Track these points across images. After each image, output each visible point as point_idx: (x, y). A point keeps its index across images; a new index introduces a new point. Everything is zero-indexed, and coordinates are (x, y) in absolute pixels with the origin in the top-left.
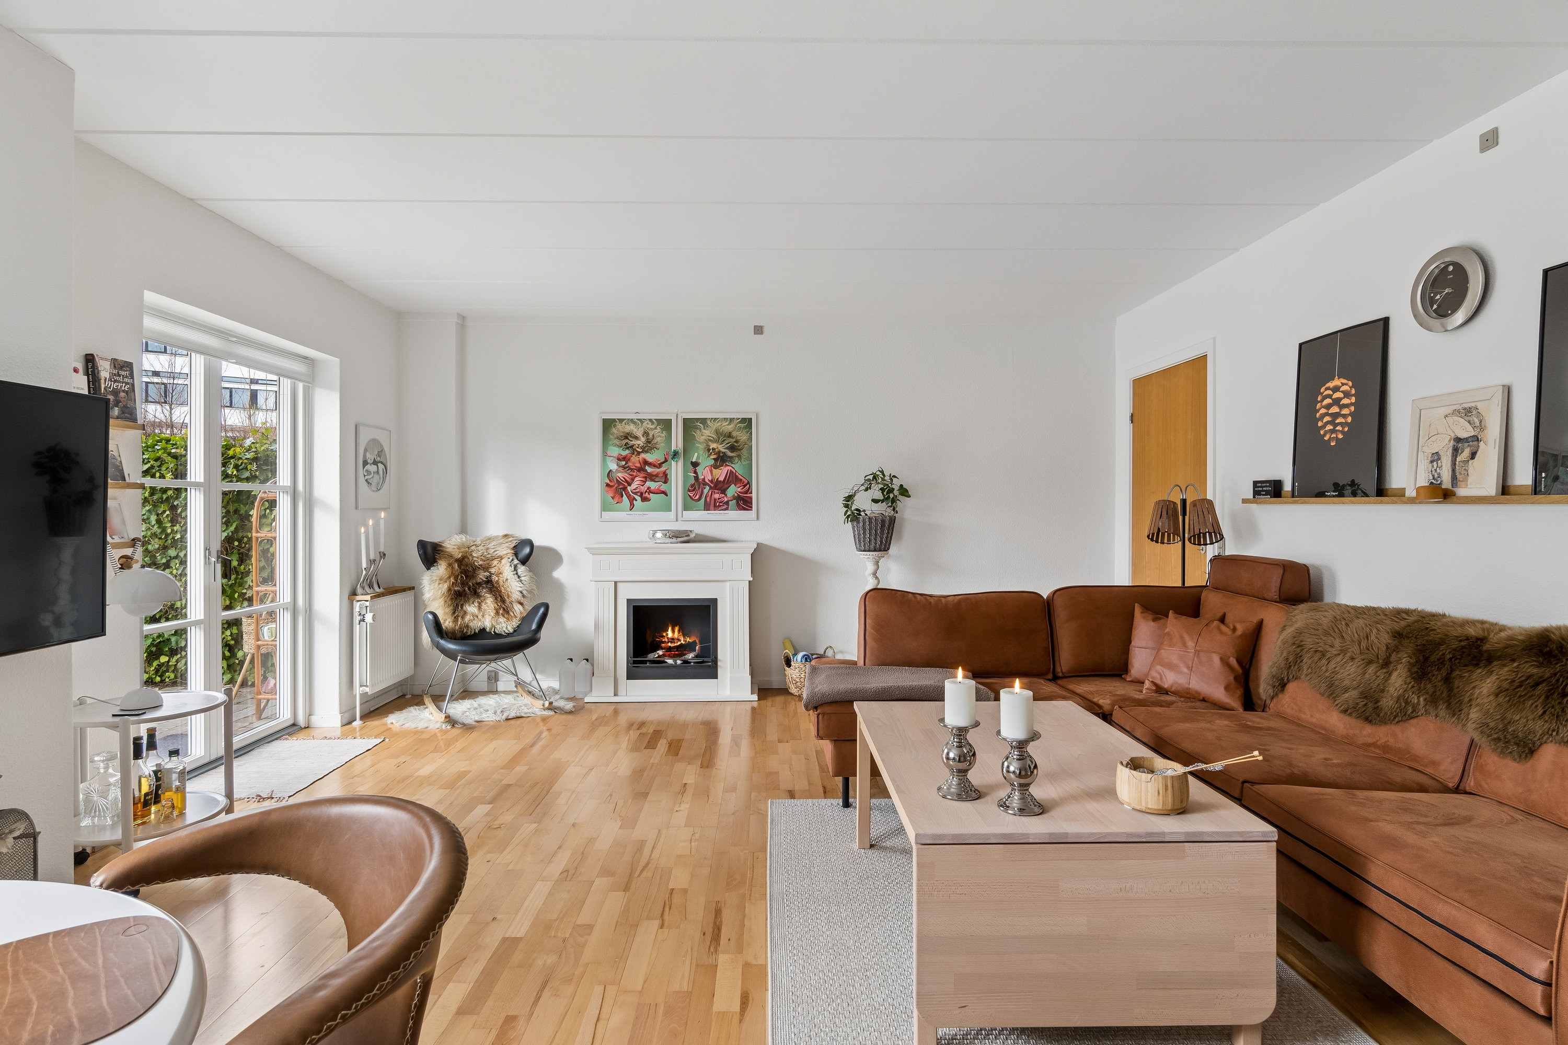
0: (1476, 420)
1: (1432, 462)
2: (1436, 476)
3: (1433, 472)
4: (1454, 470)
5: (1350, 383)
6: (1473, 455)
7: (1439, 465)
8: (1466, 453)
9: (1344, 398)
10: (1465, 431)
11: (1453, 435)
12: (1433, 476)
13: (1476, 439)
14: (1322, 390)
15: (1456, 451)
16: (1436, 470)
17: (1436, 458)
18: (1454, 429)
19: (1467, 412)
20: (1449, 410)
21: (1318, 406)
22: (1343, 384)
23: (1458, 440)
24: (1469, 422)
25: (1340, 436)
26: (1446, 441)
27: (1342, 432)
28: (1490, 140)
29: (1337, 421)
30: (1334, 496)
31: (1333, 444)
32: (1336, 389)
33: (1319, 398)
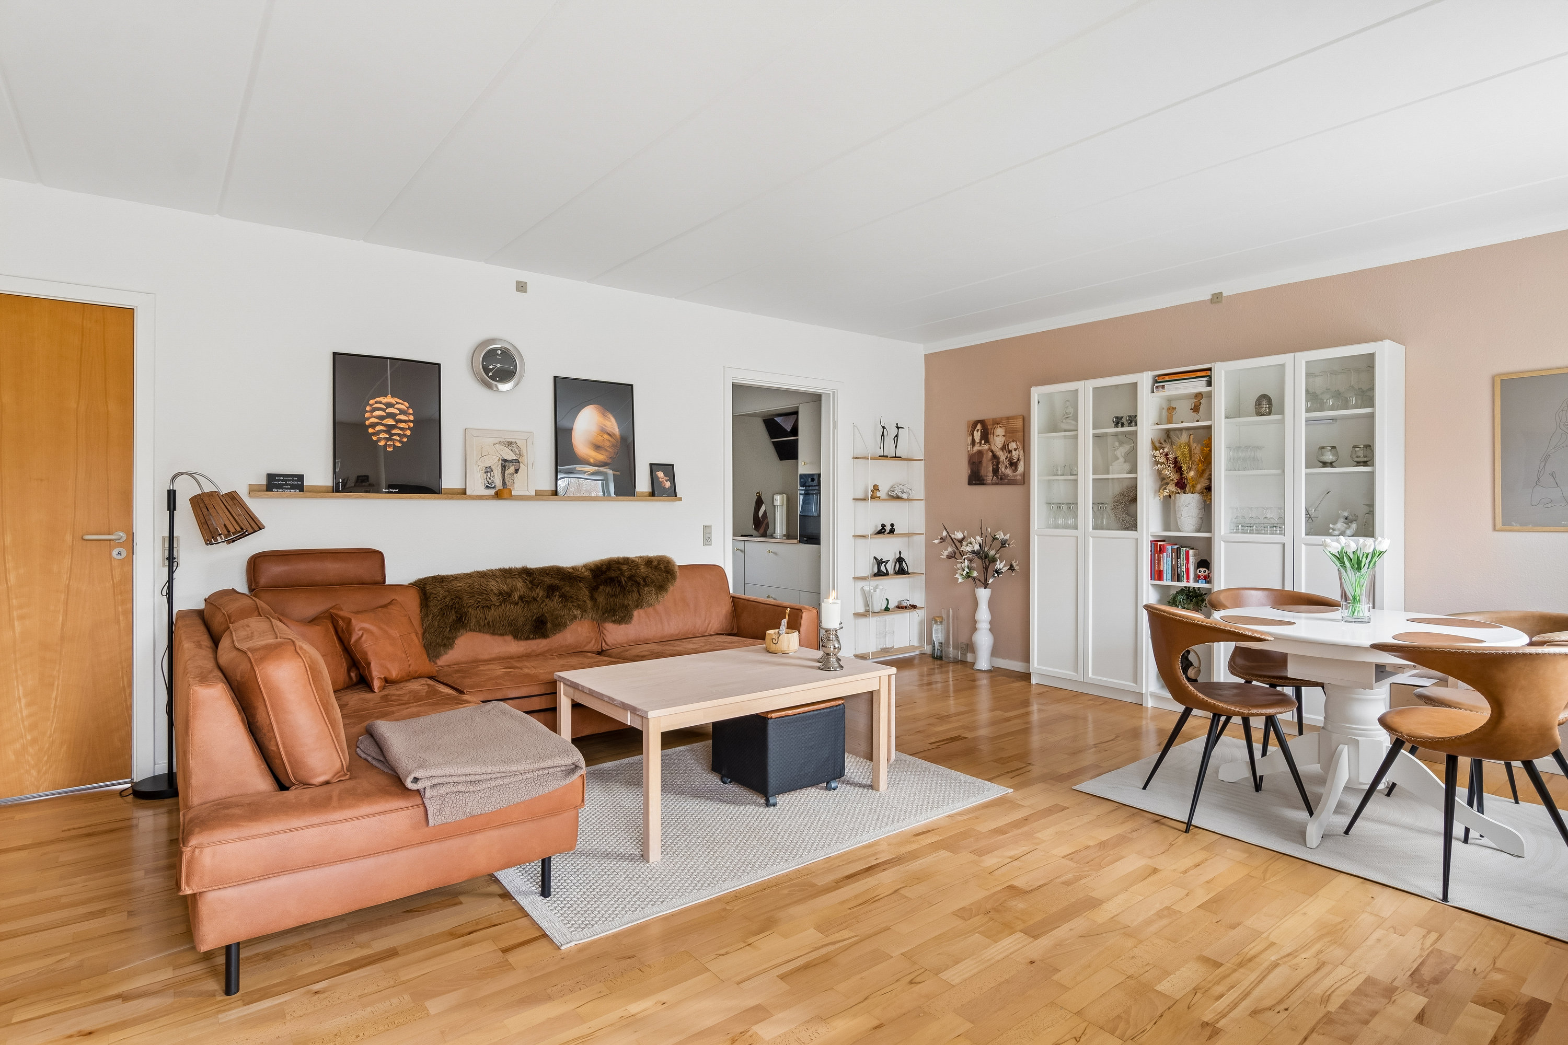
0: (516, 450)
1: (486, 472)
2: (490, 482)
3: (488, 479)
4: (504, 479)
5: (407, 405)
6: (517, 471)
7: (492, 475)
8: (511, 470)
9: (400, 414)
10: (511, 456)
11: (501, 457)
12: (488, 482)
13: (517, 461)
14: (371, 402)
15: (504, 468)
16: (490, 478)
17: (489, 470)
18: (502, 453)
19: (510, 444)
20: (497, 441)
21: (367, 415)
22: (398, 403)
23: (505, 460)
24: (512, 450)
25: (398, 444)
26: (496, 460)
27: (400, 441)
28: (521, 287)
29: (394, 432)
30: (395, 493)
31: (390, 449)
32: (389, 405)
33: (368, 408)
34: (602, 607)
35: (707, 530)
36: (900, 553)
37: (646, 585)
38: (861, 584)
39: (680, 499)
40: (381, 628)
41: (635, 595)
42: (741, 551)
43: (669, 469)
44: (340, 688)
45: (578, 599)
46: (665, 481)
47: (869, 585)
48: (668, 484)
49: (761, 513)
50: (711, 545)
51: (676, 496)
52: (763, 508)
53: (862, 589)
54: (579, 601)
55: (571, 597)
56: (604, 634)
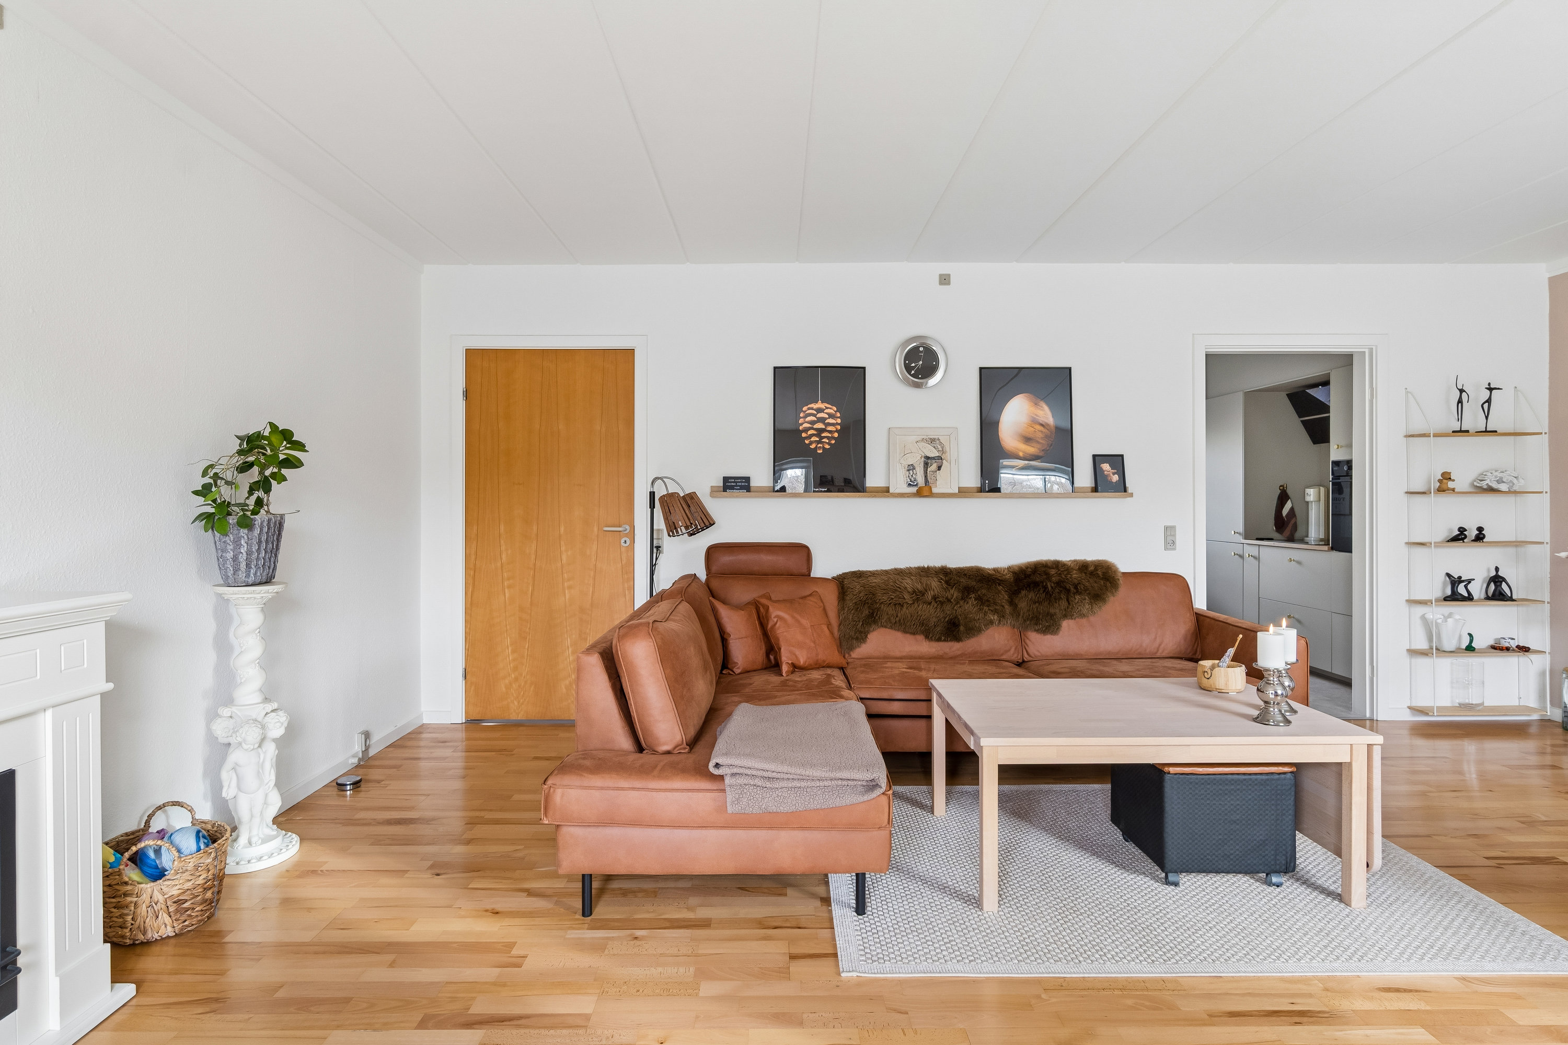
0: (939, 447)
1: (908, 470)
2: (913, 479)
3: (910, 477)
4: (926, 477)
5: (835, 409)
6: (939, 468)
7: (915, 472)
8: (934, 467)
9: (829, 418)
10: (933, 453)
11: (923, 455)
12: (911, 480)
13: (940, 458)
14: (804, 409)
15: (926, 465)
16: (912, 476)
17: (911, 468)
18: (924, 450)
19: (932, 441)
20: (920, 438)
21: (801, 421)
22: (827, 408)
23: (927, 458)
24: (934, 447)
25: (827, 447)
26: (919, 458)
27: (828, 443)
28: (945, 280)
29: (823, 435)
30: (824, 492)
31: (820, 451)
32: (820, 410)
33: (802, 415)
34: (1024, 613)
35: (1170, 532)
36: (1497, 569)
37: (1078, 592)
38: (1420, 610)
39: (1131, 495)
40: (793, 617)
41: (1064, 604)
42: (1255, 557)
43: (1117, 461)
44: (759, 668)
45: (995, 603)
46: (1112, 475)
47: (1437, 613)
48: (1115, 478)
49: (1285, 511)
50: (1174, 549)
51: (1125, 490)
52: (1288, 506)
53: (1423, 618)
54: (996, 605)
55: (988, 601)
56: (1025, 643)
